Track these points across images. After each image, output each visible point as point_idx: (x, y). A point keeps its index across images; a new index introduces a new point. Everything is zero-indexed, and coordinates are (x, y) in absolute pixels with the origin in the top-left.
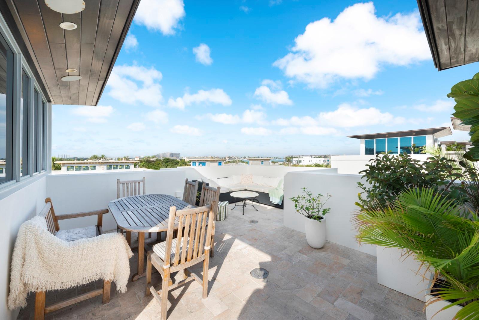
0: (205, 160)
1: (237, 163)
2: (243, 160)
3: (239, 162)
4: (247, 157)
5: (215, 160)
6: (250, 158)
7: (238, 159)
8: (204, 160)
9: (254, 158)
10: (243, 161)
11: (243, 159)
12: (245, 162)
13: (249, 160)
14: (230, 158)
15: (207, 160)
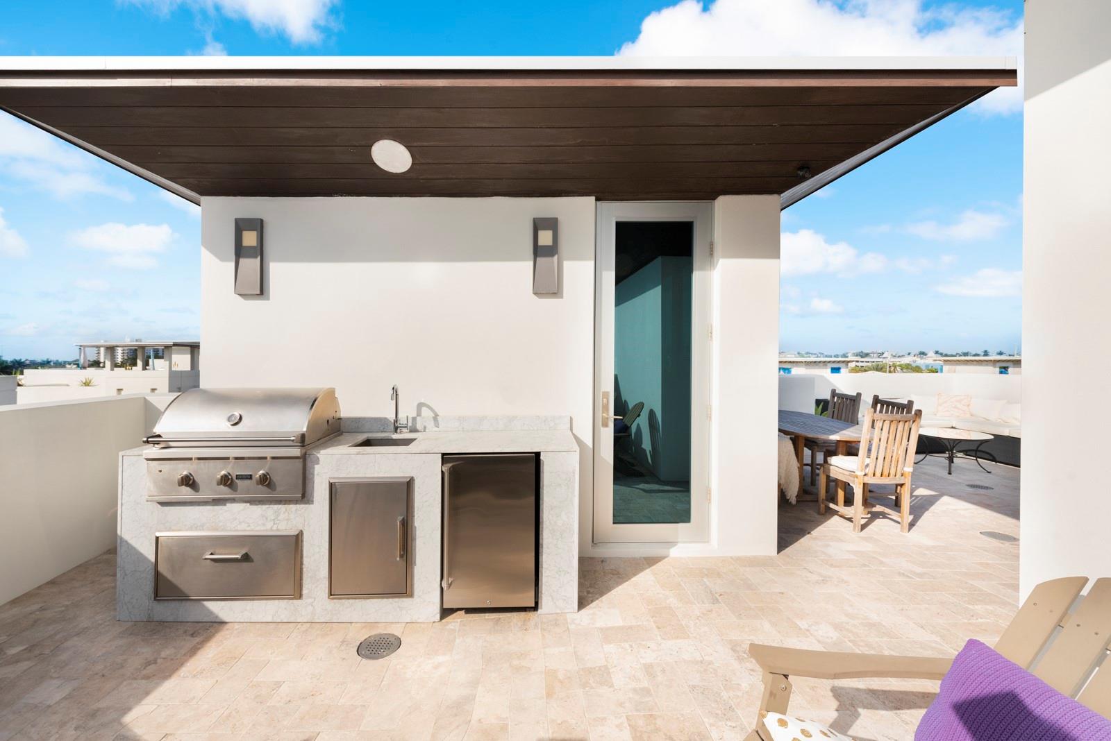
0: (790, 362)
1: (890, 372)
2: (915, 362)
3: (898, 369)
4: (931, 354)
5: (820, 362)
6: (946, 355)
7: (893, 360)
8: (786, 362)
9: (966, 354)
10: (914, 365)
11: (915, 358)
12: (924, 368)
13: (944, 361)
14: (862, 357)
15: (797, 362)
